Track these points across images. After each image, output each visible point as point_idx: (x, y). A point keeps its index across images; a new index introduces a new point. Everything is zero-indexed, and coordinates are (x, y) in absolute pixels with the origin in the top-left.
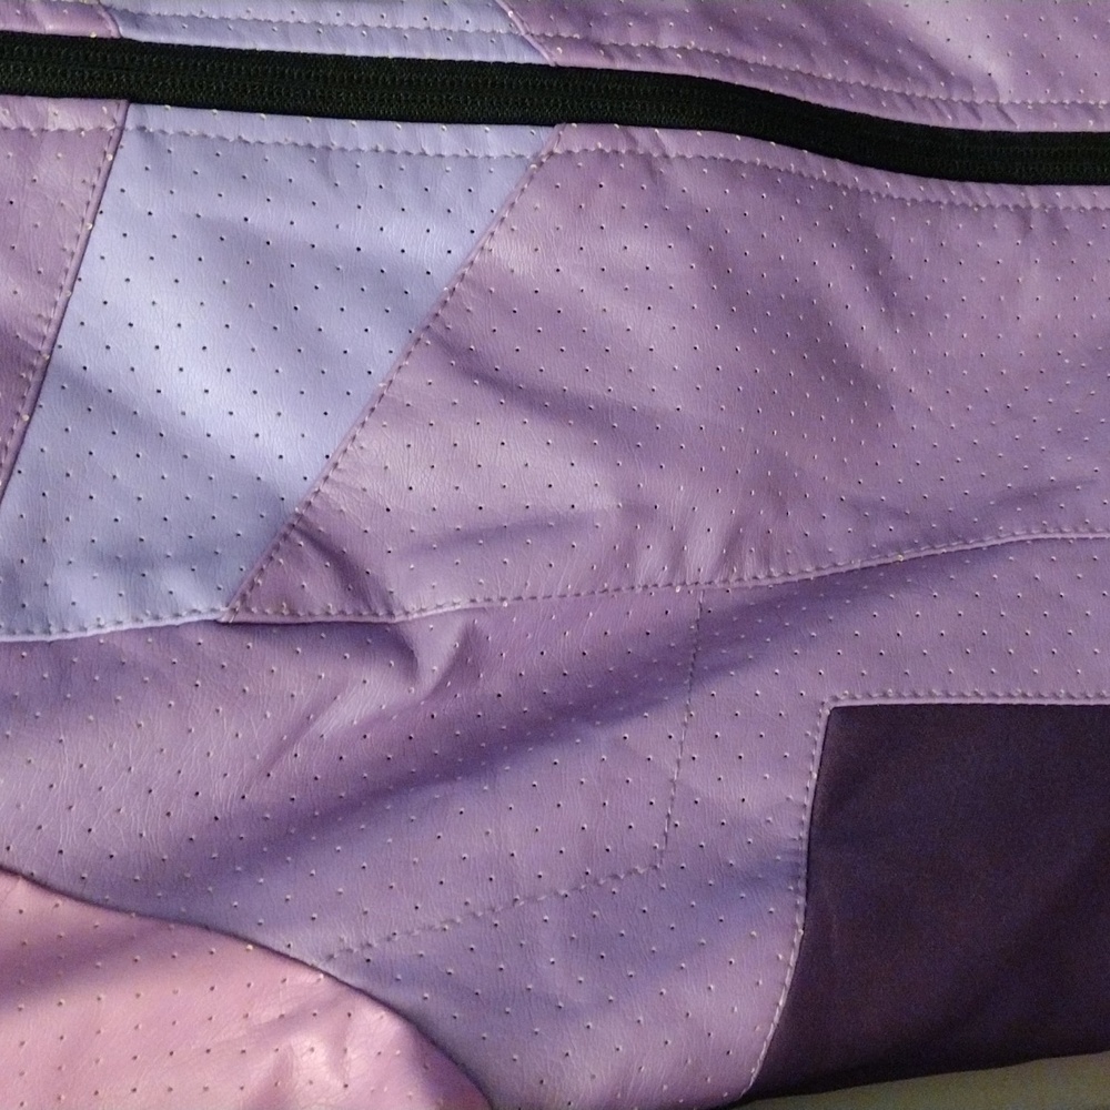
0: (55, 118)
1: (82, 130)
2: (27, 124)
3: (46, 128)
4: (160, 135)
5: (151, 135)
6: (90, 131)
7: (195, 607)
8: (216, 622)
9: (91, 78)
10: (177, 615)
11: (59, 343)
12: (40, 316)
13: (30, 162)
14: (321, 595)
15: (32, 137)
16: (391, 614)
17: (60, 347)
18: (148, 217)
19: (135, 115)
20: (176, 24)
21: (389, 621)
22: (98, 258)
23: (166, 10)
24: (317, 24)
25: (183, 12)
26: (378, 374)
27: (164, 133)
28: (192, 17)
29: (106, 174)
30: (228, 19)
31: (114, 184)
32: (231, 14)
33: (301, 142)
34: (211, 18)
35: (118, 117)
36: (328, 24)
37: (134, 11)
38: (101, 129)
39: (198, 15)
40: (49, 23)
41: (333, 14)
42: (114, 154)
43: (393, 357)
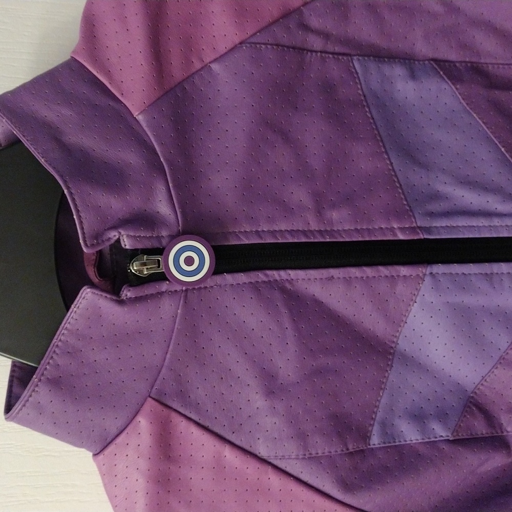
0: (403, 272)
1: (412, 275)
2: (394, 274)
3: (400, 275)
5: (434, 275)
6: (414, 276)
7: (441, 435)
8: (448, 440)
10: (436, 438)
12: (393, 335)
13: (394, 287)
14: (480, 428)
15: (395, 278)
16: (502, 432)
17: (398, 344)
18: (431, 303)
19: (428, 270)
20: (442, 231)
21: (502, 434)
22: (413, 317)
23: (438, 225)
24: (490, 226)
25: (444, 225)
26: (503, 350)
27: (438, 274)
28: (447, 226)
29: (418, 290)
30: (459, 226)
31: (421, 293)
32: (460, 224)
33: (483, 273)
34: (454, 227)
35: (424, 271)
36: (494, 226)
37: (428, 226)
38: (418, 275)
39: (449, 225)
40: (401, 237)
41: (496, 222)
42: (422, 283)
43: (509, 344)
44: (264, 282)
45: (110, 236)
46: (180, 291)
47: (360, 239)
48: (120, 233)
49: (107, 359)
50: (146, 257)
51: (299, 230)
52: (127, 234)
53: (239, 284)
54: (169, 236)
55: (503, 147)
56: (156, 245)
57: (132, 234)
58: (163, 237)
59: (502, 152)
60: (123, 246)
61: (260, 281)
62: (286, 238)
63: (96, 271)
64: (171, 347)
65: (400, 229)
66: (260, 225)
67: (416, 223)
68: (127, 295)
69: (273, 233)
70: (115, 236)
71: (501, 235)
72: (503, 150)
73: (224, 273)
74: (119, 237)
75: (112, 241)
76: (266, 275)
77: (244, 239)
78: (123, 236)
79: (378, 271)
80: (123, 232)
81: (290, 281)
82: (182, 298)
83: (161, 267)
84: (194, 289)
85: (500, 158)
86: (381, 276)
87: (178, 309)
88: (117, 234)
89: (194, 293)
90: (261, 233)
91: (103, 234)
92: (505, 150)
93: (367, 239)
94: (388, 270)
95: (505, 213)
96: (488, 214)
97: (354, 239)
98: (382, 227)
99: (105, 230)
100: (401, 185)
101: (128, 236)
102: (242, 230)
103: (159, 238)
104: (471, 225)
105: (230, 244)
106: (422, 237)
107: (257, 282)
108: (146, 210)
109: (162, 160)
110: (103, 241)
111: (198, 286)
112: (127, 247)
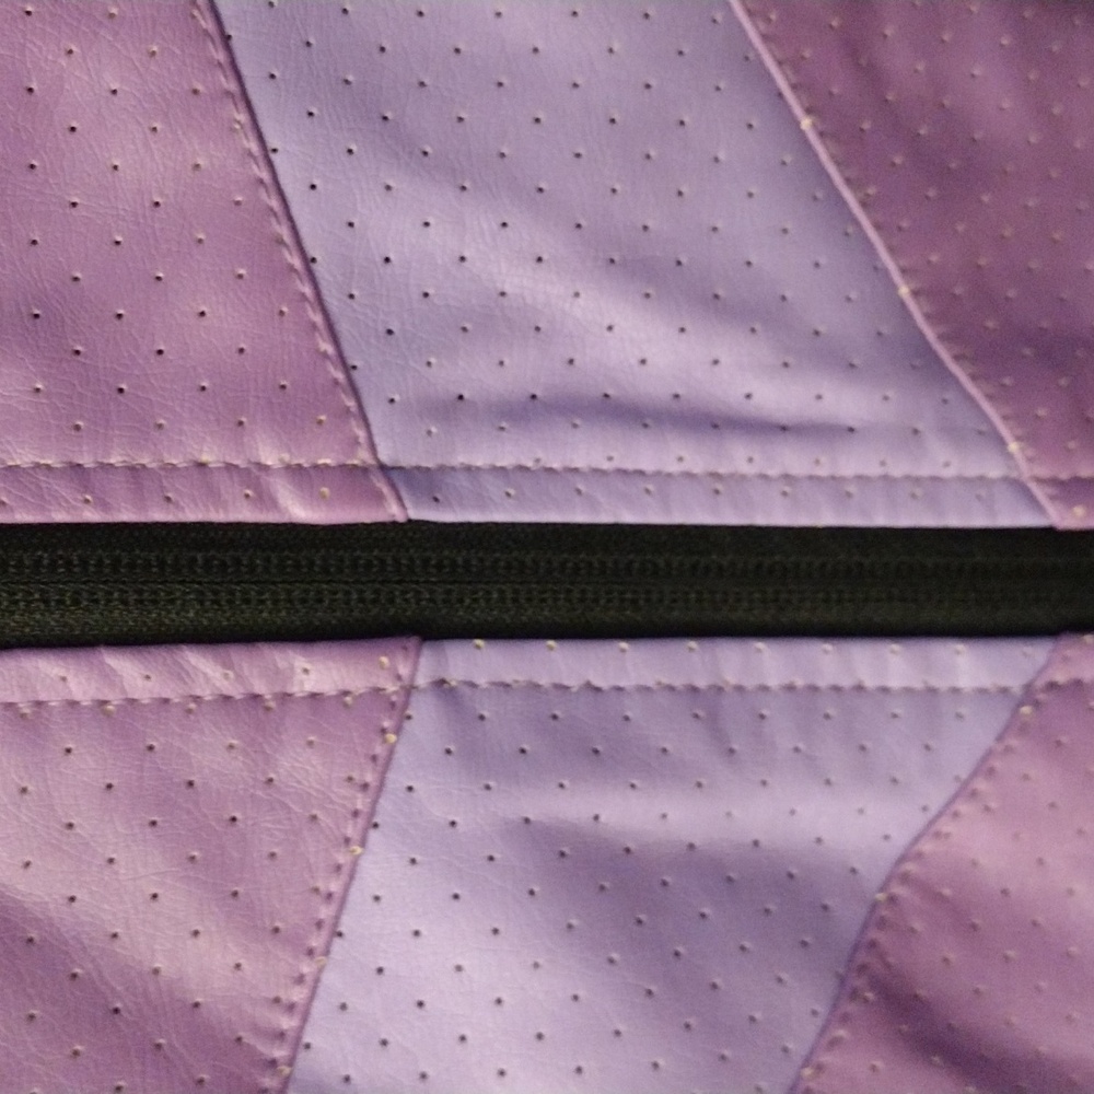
0: (304, 676)
1: (346, 693)
2: (260, 687)
3: (289, 691)
4: (467, 691)
5: (452, 690)
6: (361, 695)
9: (361, 600)
11: (306, 1039)
12: (276, 1000)
13: (264, 752)
15: (268, 709)
17: (308, 1046)
18: (450, 830)
19: (426, 665)
20: (494, 487)
22: (370, 900)
23: (480, 461)
24: (715, 476)
25: (507, 461)
26: (798, 1048)
27: (473, 685)
28: (522, 469)
29: (384, 764)
30: (576, 470)
31: (396, 779)
32: (580, 461)
33: (678, 682)
34: (550, 470)
35: (404, 670)
36: (732, 476)
37: (430, 465)
38: (377, 691)
39: (530, 464)
40: (298, 510)
41: (740, 457)
42: (398, 730)
43: (819, 1021)
47: (91, 515)
55: (809, 111)
59: (802, 133)
65: (295, 472)
67: (373, 448)
71: (760, 520)
72: (806, 123)
79: (181, 675)
85: (788, 159)
86: (197, 699)
92: (814, 125)
93: (126, 515)
94: (228, 665)
95: (784, 422)
96: (710, 423)
97: (60, 517)
98: (205, 458)
100: (309, 261)
104: (629, 466)
106: (393, 512)
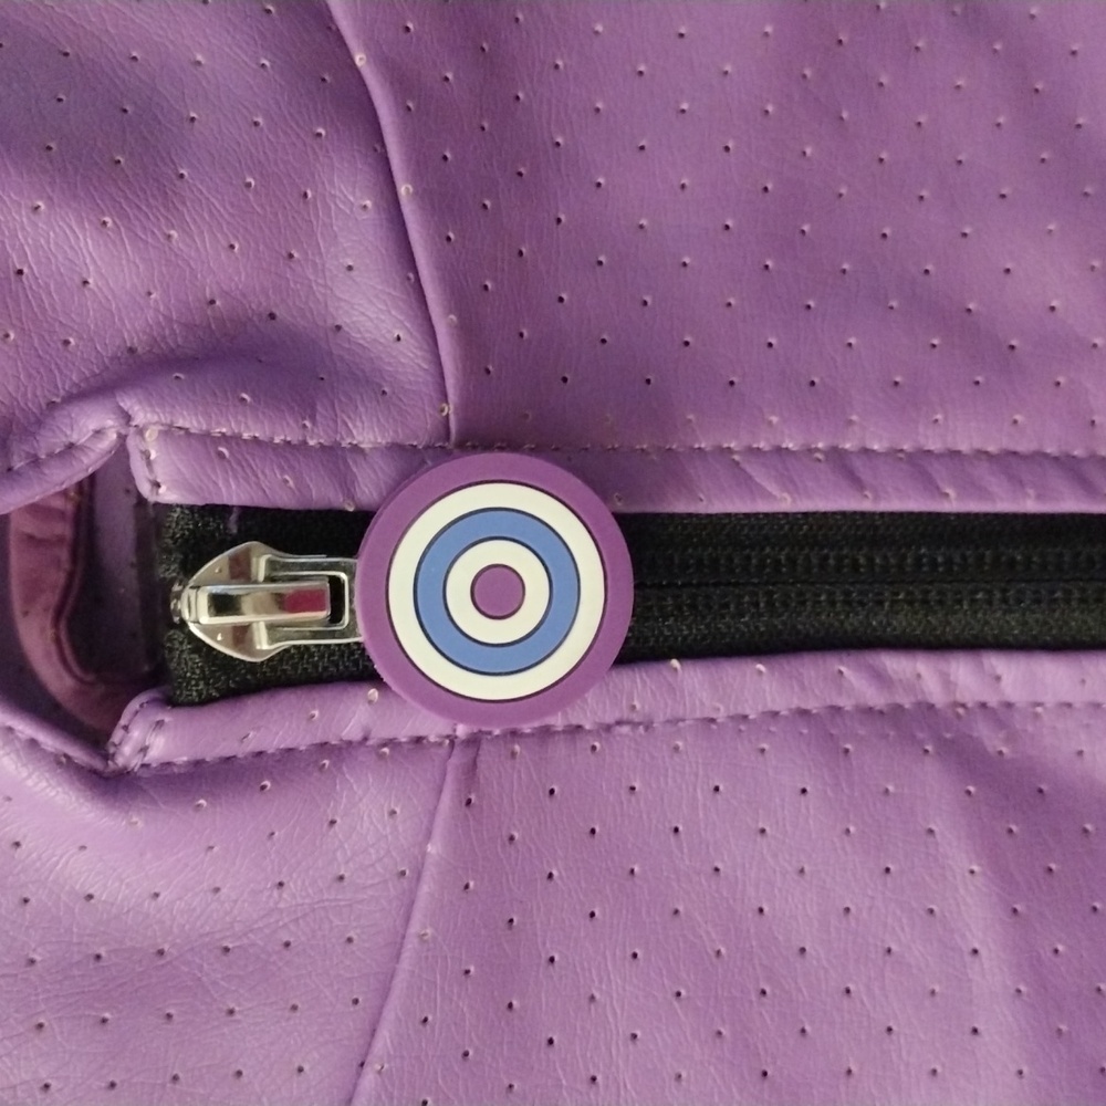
44: (868, 712)
45: (74, 438)
46: (440, 744)
48: (127, 418)
49: (47, 1086)
50: (271, 564)
51: (1046, 455)
52: (166, 419)
53: (745, 717)
54: (396, 448)
56: (322, 493)
57: (191, 421)
58: (362, 451)
60: (145, 489)
61: (847, 703)
62: (983, 493)
63: (64, 637)
64: (384, 1037)
66: (850, 422)
68: (144, 750)
69: (918, 464)
70: (98, 433)
73: (671, 658)
74: (122, 438)
75: (88, 463)
76: (881, 678)
77: (772, 488)
78: (141, 431)
80: (141, 416)
81: (999, 714)
82: (449, 778)
83: (346, 618)
84: (515, 734)
87: (428, 836)
88: (111, 425)
89: (513, 754)
90: (858, 464)
91: (40, 423)
99: (52, 405)
101: (169, 432)
102: (762, 445)
103: (336, 457)
105: (702, 508)
107: (836, 710)
108: (272, 316)
109: (360, 59)
110: (35, 462)
111: (537, 724)
112: (167, 495)
